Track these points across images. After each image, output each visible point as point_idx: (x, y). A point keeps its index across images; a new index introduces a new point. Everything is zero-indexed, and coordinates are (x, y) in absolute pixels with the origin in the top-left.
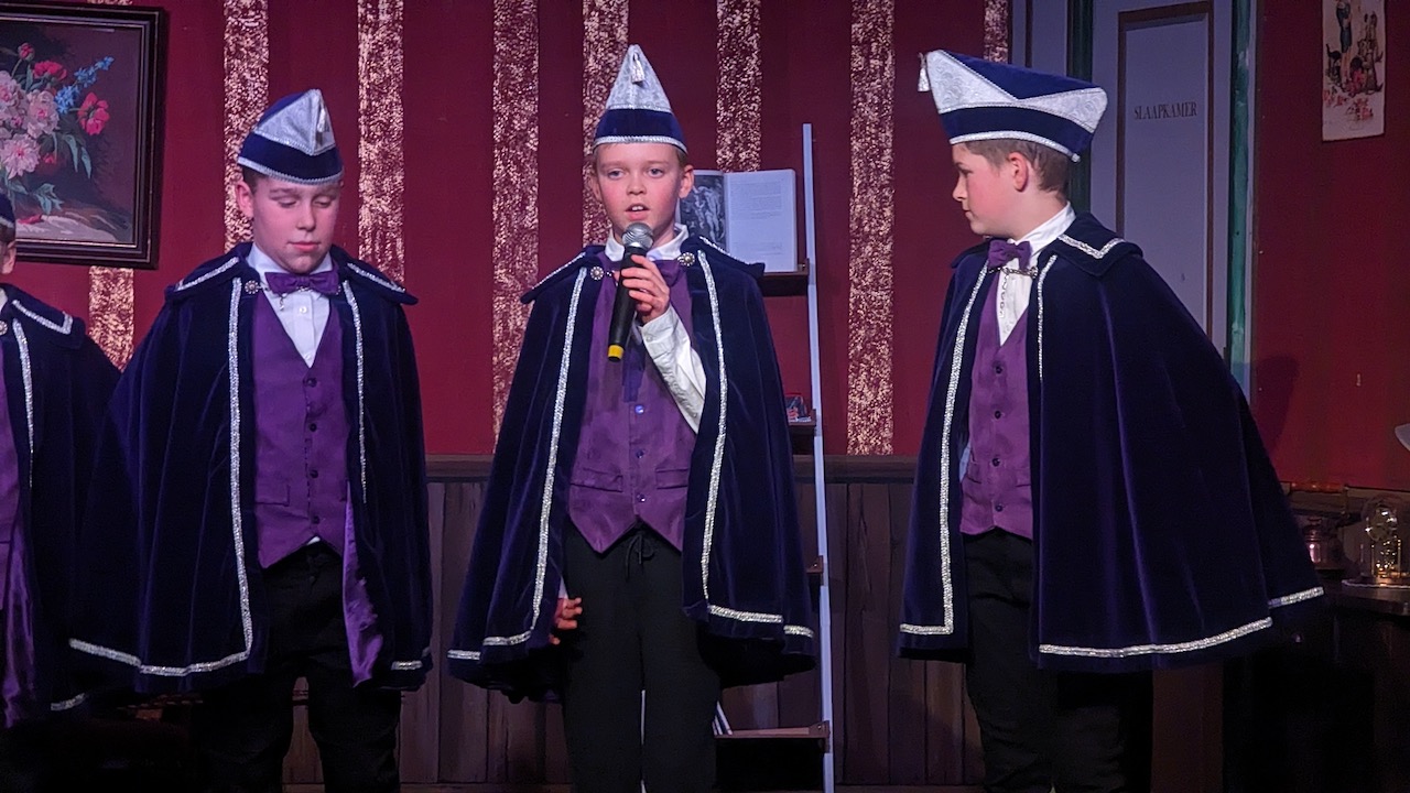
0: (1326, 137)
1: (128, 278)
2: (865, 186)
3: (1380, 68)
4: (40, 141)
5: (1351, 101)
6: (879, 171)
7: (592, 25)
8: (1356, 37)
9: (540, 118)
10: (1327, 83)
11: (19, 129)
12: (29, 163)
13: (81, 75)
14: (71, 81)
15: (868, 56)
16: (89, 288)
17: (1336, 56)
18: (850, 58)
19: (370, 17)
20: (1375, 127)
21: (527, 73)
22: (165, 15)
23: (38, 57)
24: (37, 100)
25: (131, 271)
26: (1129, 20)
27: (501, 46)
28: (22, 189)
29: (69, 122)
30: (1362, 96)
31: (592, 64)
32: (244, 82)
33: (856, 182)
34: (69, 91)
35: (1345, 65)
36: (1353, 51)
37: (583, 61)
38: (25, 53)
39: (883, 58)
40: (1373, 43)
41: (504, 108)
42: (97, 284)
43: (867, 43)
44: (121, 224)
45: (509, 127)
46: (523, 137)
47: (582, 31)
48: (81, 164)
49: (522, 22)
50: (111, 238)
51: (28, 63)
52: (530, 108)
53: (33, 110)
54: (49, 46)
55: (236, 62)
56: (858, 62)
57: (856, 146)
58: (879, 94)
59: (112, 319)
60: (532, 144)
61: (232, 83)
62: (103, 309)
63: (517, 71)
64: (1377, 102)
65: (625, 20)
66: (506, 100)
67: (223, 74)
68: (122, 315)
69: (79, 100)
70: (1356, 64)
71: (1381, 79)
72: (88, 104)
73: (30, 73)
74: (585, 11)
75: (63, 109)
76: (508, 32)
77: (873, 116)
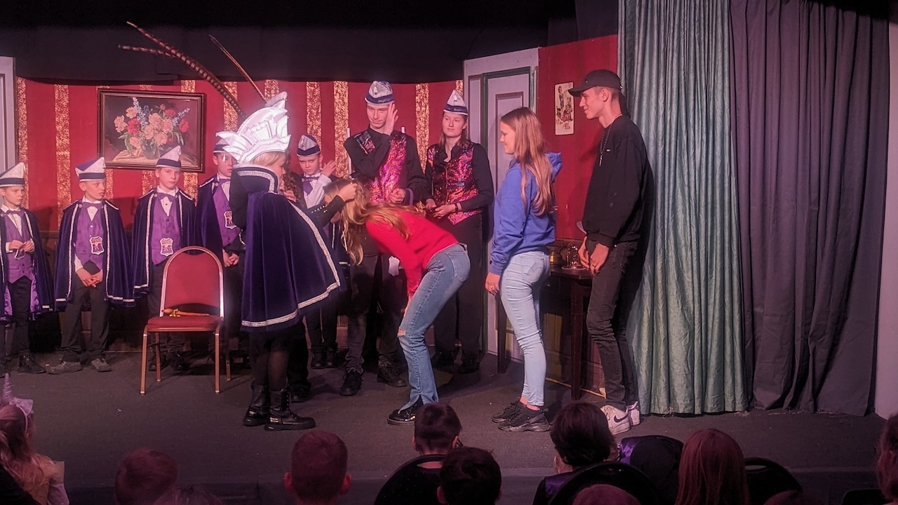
0: (557, 134)
1: (195, 176)
2: (421, 146)
3: (572, 114)
4: (168, 134)
5: (564, 123)
6: (425, 141)
7: (337, 97)
8: (565, 104)
9: (322, 126)
10: (557, 117)
11: (162, 131)
12: (164, 141)
13: (180, 114)
14: (177, 116)
15: (421, 106)
16: (183, 179)
17: (559, 110)
18: (416, 107)
19: (269, 95)
20: (571, 131)
21: (317, 113)
22: (205, 95)
23: (166, 109)
24: (166, 121)
25: (196, 174)
26: (499, 97)
27: (309, 104)
28: (162, 149)
29: (176, 129)
30: (567, 122)
31: (337, 110)
32: (230, 115)
33: (418, 145)
34: (176, 119)
35: (562, 114)
36: (564, 108)
37: (333, 108)
38: (162, 107)
39: (426, 107)
40: (570, 106)
41: (311, 123)
42: (186, 178)
43: (421, 102)
44: (193, 159)
45: (312, 129)
46: (316, 132)
47: (334, 99)
48: (181, 142)
49: (315, 97)
50: (190, 164)
51: (162, 111)
52: (319, 123)
53: (165, 125)
54: (170, 105)
55: (228, 109)
56: (418, 108)
57: (418, 134)
58: (424, 118)
59: (191, 188)
60: (319, 134)
61: (226, 116)
62: (188, 186)
63: (314, 112)
64: (571, 124)
65: (347, 96)
66: (311, 120)
67: (224, 113)
68: (194, 187)
69: (179, 122)
70: (565, 112)
71: (572, 117)
72: (182, 123)
73: (164, 114)
74: (335, 93)
75: (175, 125)
76: (311, 100)
77: (423, 125)
